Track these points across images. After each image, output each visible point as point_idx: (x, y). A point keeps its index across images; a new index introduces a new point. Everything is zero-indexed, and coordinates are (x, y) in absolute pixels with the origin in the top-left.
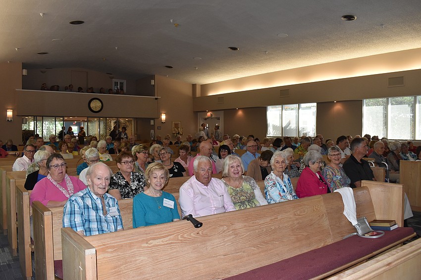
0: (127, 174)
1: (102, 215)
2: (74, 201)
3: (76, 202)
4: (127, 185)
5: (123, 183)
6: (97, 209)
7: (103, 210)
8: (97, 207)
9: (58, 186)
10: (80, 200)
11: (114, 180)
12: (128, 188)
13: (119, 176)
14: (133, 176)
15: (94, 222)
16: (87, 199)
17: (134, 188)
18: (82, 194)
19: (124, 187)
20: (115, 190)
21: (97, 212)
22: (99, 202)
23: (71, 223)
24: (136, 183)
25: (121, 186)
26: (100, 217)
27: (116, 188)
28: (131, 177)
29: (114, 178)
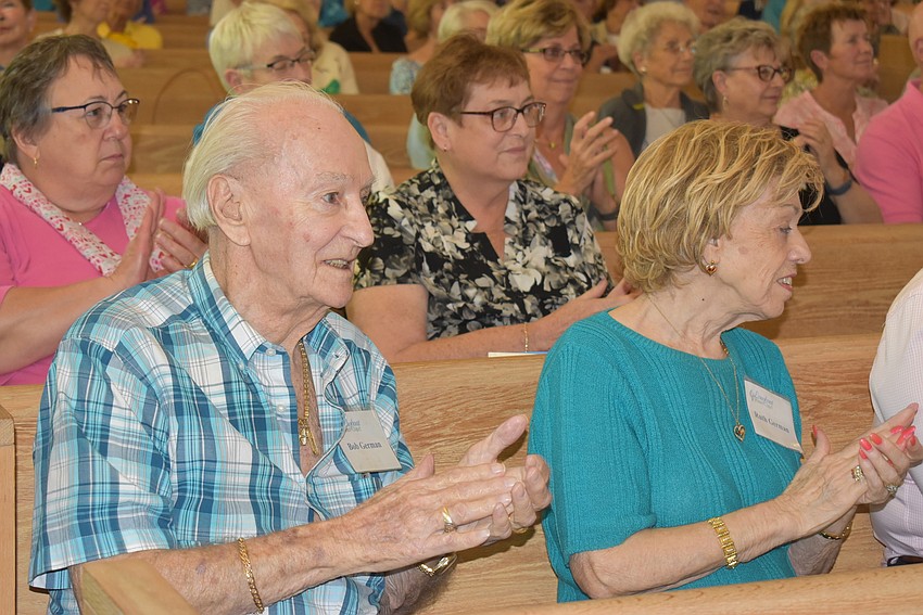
0: (492, 189)
1: (287, 465)
2: (116, 359)
3: (130, 364)
4: (479, 258)
5: (451, 241)
6: (257, 422)
7: (295, 429)
8: (257, 404)
9: (71, 230)
10: (152, 355)
11: (392, 222)
12: (484, 281)
13: (429, 194)
14: (521, 200)
15: (237, 509)
16: (191, 348)
17: (523, 282)
18: (159, 316)
19: (456, 273)
20: (392, 292)
21: (261, 447)
22: (272, 376)
23: (83, 494)
24: (540, 252)
25: (436, 260)
26: (278, 475)
27: (400, 281)
28: (512, 212)
29: (394, 210)
